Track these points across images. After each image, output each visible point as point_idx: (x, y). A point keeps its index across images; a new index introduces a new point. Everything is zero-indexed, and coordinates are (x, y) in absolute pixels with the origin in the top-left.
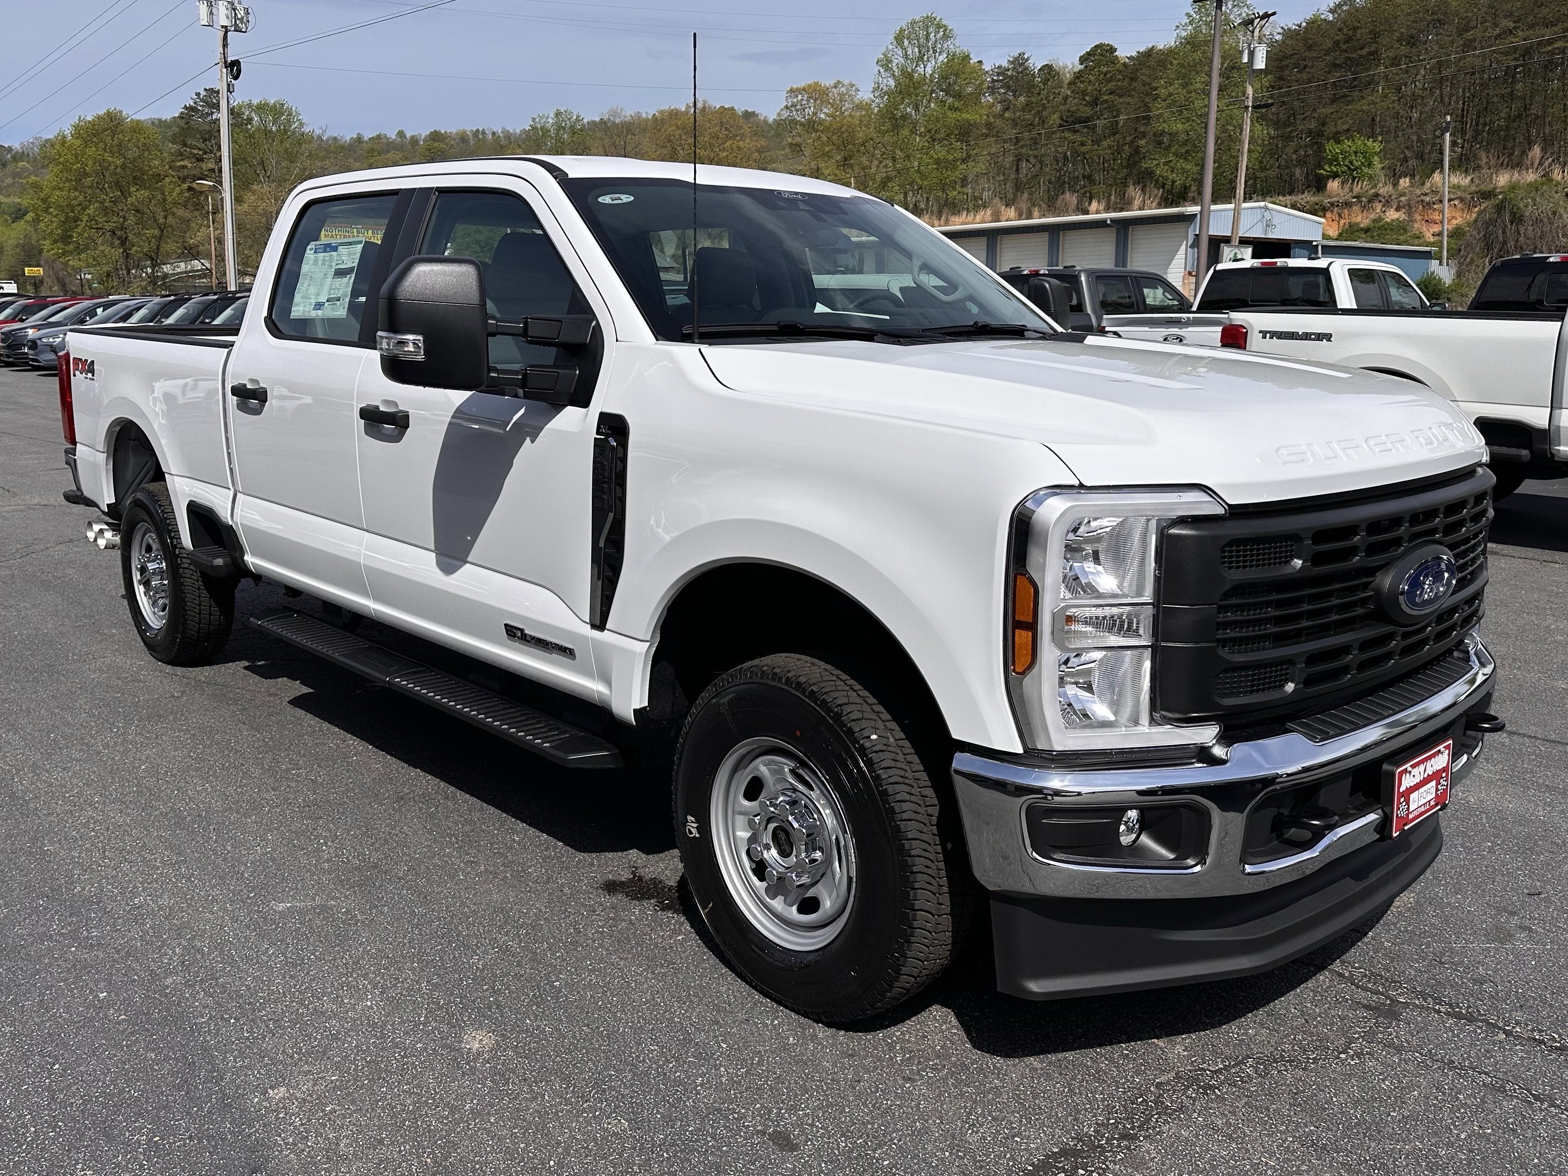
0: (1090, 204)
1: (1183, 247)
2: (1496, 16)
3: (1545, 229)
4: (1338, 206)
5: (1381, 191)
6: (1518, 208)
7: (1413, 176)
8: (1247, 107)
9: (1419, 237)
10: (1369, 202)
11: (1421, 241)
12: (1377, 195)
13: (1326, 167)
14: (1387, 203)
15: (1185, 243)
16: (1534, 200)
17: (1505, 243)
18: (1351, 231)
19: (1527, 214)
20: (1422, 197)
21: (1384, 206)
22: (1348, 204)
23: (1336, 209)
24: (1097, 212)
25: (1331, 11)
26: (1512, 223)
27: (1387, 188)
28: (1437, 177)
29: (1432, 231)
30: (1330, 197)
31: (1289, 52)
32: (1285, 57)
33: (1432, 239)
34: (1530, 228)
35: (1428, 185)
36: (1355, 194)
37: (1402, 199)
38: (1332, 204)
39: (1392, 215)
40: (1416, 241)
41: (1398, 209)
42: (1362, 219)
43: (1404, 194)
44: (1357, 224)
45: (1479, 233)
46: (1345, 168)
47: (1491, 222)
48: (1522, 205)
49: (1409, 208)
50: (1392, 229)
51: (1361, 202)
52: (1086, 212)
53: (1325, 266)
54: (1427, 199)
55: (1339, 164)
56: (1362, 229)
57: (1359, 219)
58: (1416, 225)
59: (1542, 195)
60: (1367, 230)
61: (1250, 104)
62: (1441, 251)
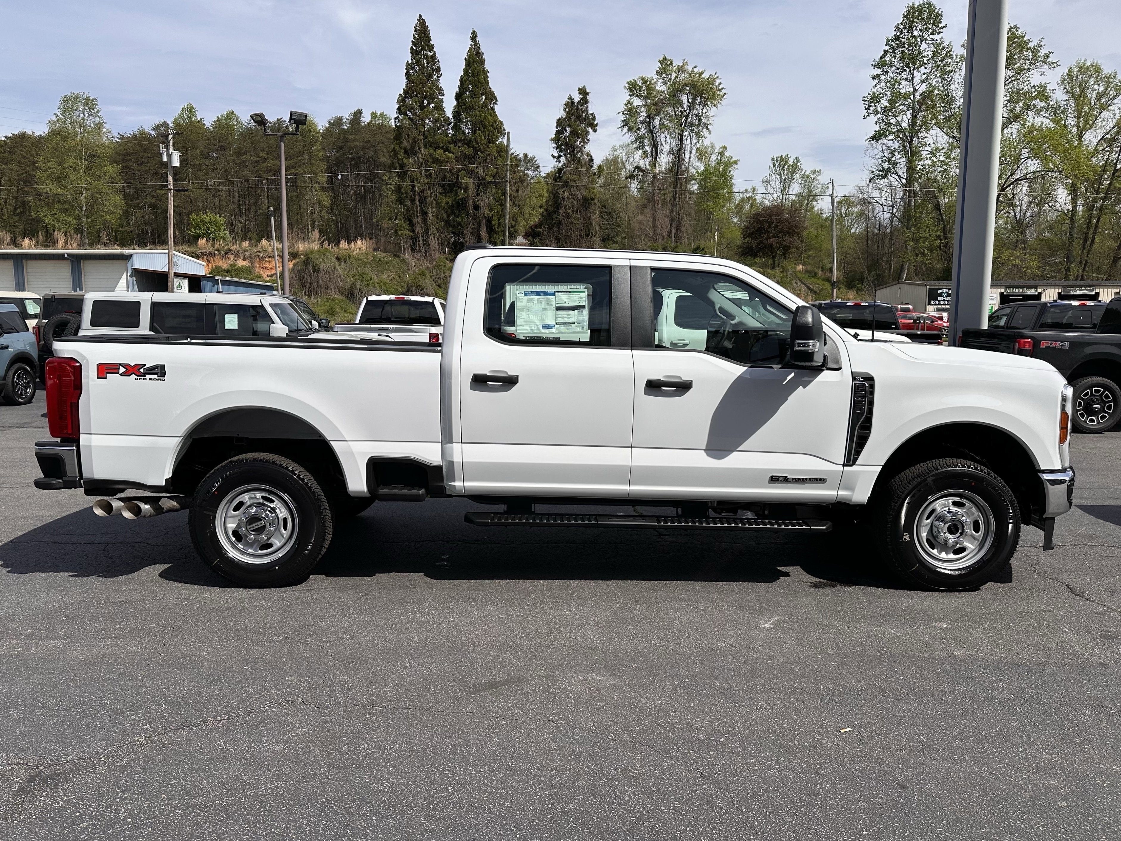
0: (23, 241)
1: (124, 276)
2: (256, 149)
3: (331, 277)
4: (206, 255)
5: (232, 248)
6: (316, 264)
7: (250, 240)
8: (170, 190)
9: (260, 277)
10: (226, 254)
11: (262, 279)
12: (230, 250)
13: (193, 230)
14: (237, 255)
15: (125, 273)
16: (323, 260)
17: (311, 283)
18: (217, 270)
19: (321, 267)
20: (258, 254)
21: (235, 257)
22: (212, 254)
23: (205, 257)
24: (29, 247)
25: (154, 129)
26: (314, 272)
27: (235, 247)
28: (264, 242)
29: (267, 274)
30: (200, 249)
31: (130, 150)
32: (128, 154)
33: (268, 279)
34: (324, 276)
35: (260, 246)
36: (216, 248)
37: (246, 253)
38: (202, 253)
39: (241, 263)
40: (259, 279)
41: (244, 259)
42: (224, 264)
43: (247, 251)
44: (220, 267)
45: (296, 277)
46: (204, 232)
47: (302, 271)
48: (318, 262)
49: (251, 259)
50: (243, 271)
51: (220, 253)
52: (20, 247)
53: (431, 301)
54: (261, 255)
55: (200, 228)
56: (224, 270)
57: (220, 264)
58: (256, 270)
59: (327, 258)
60: (227, 271)
61: (172, 188)
62: (277, 286)
